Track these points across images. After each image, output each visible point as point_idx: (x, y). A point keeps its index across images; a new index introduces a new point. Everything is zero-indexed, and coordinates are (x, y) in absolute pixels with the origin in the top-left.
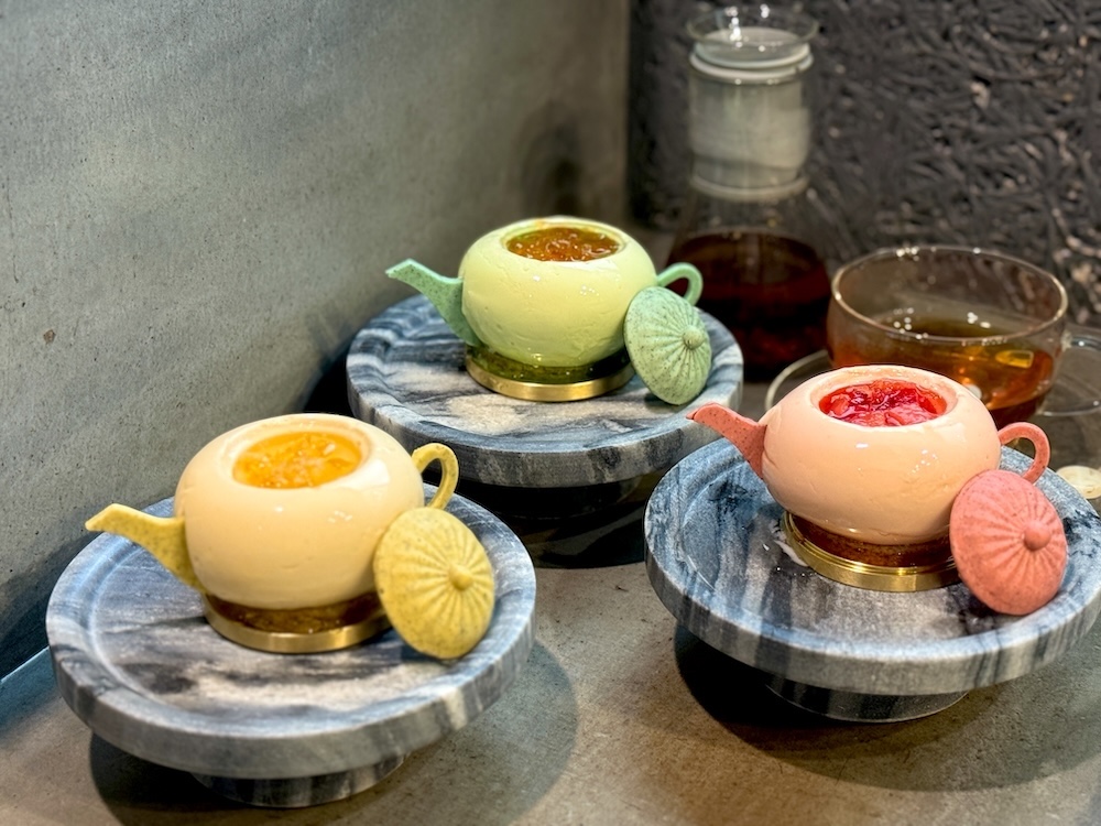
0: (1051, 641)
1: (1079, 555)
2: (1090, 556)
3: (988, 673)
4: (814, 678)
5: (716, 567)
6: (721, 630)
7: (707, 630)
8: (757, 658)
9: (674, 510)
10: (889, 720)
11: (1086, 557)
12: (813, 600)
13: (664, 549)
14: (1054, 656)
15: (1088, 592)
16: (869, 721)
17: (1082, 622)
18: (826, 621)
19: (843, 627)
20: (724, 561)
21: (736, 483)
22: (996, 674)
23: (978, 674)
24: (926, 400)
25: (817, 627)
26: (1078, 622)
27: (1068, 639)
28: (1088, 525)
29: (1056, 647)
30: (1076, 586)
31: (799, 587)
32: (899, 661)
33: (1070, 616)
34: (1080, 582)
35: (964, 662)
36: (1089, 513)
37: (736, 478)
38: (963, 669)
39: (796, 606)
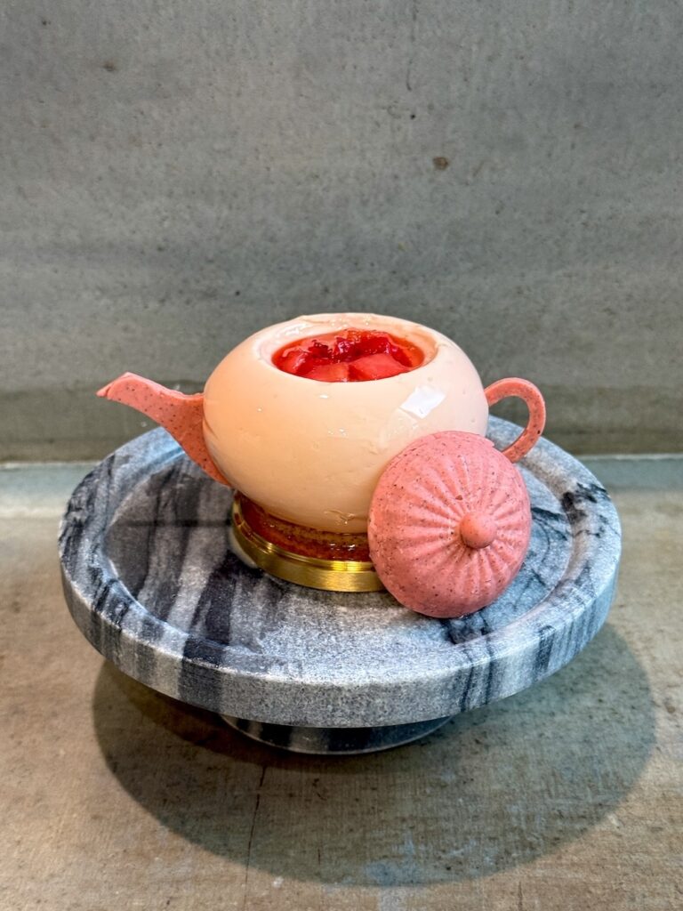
0: (556, 646)
1: (584, 535)
2: (597, 535)
3: (477, 693)
4: (254, 713)
5: (143, 572)
6: (136, 655)
7: (121, 655)
8: (181, 689)
9: (100, 506)
10: (366, 751)
11: (592, 538)
12: (260, 608)
13: (76, 553)
14: (560, 663)
15: (598, 579)
16: (340, 753)
17: (593, 618)
18: (273, 635)
19: (295, 641)
20: (153, 565)
21: (183, 471)
22: (488, 692)
23: (465, 694)
24: (400, 351)
25: (261, 643)
26: (587, 619)
27: (577, 640)
28: (592, 499)
29: (562, 653)
30: (583, 573)
31: (244, 591)
32: (361, 684)
33: (578, 612)
34: (587, 568)
35: (446, 680)
36: (592, 485)
37: (184, 467)
38: (445, 688)
39: (237, 616)
